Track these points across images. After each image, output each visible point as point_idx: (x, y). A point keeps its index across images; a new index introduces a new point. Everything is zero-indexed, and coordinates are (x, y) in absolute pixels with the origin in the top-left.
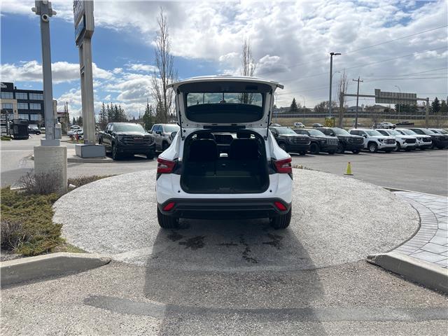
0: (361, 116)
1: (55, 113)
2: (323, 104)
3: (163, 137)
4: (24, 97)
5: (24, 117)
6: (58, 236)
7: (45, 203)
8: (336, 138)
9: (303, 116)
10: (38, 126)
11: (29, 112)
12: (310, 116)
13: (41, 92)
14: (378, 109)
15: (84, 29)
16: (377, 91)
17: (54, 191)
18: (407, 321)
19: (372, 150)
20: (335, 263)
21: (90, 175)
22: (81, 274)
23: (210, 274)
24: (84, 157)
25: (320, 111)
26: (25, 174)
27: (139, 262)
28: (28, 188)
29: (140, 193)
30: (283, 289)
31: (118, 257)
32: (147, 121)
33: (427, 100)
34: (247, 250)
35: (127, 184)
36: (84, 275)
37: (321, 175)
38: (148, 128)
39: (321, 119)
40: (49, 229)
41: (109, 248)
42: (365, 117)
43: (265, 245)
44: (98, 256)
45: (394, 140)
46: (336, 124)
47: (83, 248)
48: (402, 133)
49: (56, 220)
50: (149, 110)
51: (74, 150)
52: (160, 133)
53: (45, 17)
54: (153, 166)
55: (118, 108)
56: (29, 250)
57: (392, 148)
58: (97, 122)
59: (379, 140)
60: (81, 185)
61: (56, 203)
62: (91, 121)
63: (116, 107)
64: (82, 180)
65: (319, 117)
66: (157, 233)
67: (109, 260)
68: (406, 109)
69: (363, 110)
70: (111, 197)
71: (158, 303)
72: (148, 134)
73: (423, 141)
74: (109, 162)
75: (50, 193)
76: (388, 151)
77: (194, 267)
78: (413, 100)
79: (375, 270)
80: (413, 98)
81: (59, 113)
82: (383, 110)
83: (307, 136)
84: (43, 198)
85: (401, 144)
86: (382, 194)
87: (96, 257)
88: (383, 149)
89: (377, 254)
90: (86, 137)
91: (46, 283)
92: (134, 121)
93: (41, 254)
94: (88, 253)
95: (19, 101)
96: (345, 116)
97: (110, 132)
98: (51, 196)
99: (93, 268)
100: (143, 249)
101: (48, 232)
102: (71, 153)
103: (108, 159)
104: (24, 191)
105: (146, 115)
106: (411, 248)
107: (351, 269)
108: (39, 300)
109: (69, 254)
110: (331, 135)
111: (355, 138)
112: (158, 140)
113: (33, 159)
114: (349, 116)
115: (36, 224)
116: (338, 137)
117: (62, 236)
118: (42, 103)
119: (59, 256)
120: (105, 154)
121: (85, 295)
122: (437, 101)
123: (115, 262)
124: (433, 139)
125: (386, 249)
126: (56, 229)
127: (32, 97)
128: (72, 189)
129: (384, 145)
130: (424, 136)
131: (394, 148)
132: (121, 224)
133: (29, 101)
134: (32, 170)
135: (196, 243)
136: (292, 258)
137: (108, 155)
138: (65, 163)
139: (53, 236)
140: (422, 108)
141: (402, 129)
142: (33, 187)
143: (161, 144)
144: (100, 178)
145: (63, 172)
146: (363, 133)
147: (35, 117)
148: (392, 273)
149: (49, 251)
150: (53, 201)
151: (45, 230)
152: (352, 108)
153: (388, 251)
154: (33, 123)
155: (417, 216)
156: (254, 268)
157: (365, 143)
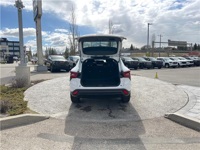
0: (162, 52)
1: (25, 51)
2: (145, 47)
3: (73, 62)
4: (11, 44)
5: (11, 53)
6: (26, 106)
7: (21, 92)
8: (150, 61)
9: (136, 52)
10: (18, 57)
11: (14, 51)
12: (139, 52)
13: (18, 42)
14: (170, 48)
15: (38, 14)
16: (169, 41)
17: (25, 86)
18: (183, 144)
19: (167, 66)
20: (150, 118)
21: (41, 79)
22: (36, 123)
23: (94, 123)
24: (38, 71)
25: (144, 50)
26: (12, 79)
27: (62, 118)
28: (13, 85)
29: (63, 87)
30: (127, 130)
31: (53, 116)
32: (66, 55)
33: (192, 44)
34: (111, 112)
35: (57, 83)
36: (37, 124)
37: (144, 78)
38: (67, 58)
39: (144, 53)
40: (22, 103)
41: (49, 112)
42: (164, 52)
43: (119, 110)
44: (44, 115)
45: (177, 62)
46: (151, 55)
47: (37, 112)
49: (25, 99)
50: (67, 50)
51: (34, 68)
52: (72, 60)
53: (20, 9)
54: (68, 75)
55: (53, 49)
56: (13, 113)
57: (176, 66)
58: (44, 55)
59: (170, 62)
60: (37, 83)
61: (25, 92)
62: (41, 55)
64: (37, 81)
65: (143, 52)
66: (70, 105)
67: (49, 117)
68: (182, 48)
69: (163, 49)
70: (50, 89)
71: (71, 136)
72: (67, 60)
73: (190, 63)
74: (49, 73)
75: (23, 87)
76: (174, 67)
77: (87, 120)
78: (185, 44)
79: (168, 121)
80: (185, 43)
81: (27, 52)
82: (172, 49)
83: (138, 61)
84: (19, 89)
85: (180, 64)
86: (171, 87)
87: (43, 116)
89: (169, 114)
90: (39, 62)
91: (21, 127)
92: (60, 55)
93: (19, 114)
94: (39, 114)
95: (9, 46)
96: (155, 52)
97: (49, 60)
98: (23, 89)
99: (42, 121)
100: (64, 112)
101: (21, 105)
102: (32, 69)
103: (49, 72)
104: (11, 86)
105: (66, 52)
106: (184, 111)
107: (158, 120)
108: (17, 135)
109: (31, 115)
110: (149, 60)
111: (159, 62)
112: (71, 63)
113: (15, 72)
114: (157, 52)
115: (16, 101)
116: (152, 61)
117: (28, 107)
118: (18, 47)
119: (26, 115)
120: (47, 70)
121: (38, 133)
122: (196, 45)
123: (51, 118)
124: (194, 62)
125: (173, 111)
126: (25, 103)
127: (15, 44)
128: (33, 85)
129: (172, 65)
130: (190, 60)
131: (177, 66)
132: (54, 101)
133: (13, 46)
134: (15, 77)
135: (88, 109)
136: (131, 115)
137: (49, 70)
138: (30, 74)
139: (24, 106)
140: (189, 48)
141: (180, 58)
142: (15, 85)
143: (72, 65)
144: (45, 80)
145: (28, 78)
146: (163, 59)
147: (16, 53)
148: (176, 122)
149: (22, 113)
150: (24, 91)
151: (20, 104)
152: (158, 48)
153: (174, 112)
154: (16, 56)
155: (187, 96)
156: (114, 120)
157: (164, 64)
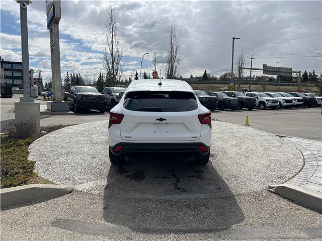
0: (253, 84)
1: (32, 79)
2: (226, 75)
3: (111, 97)
4: (9, 66)
5: (10, 81)
6: (32, 171)
7: (23, 145)
8: (236, 98)
9: (212, 83)
10: (19, 88)
11: (13, 78)
12: (216, 83)
13: (20, 63)
14: (265, 79)
15: (53, 17)
16: (265, 66)
17: (29, 136)
18: (305, 239)
19: (262, 107)
20: (244, 191)
21: (58, 124)
22: (50, 201)
23: (150, 200)
24: (54, 111)
25: (224, 80)
26: (8, 123)
27: (95, 192)
28: (10, 134)
29: (95, 138)
30: (207, 213)
31: (79, 188)
32: (100, 85)
33: (300, 72)
34: (178, 181)
35: (85, 131)
36: (51, 203)
37: (229, 125)
38: (100, 90)
39: (226, 85)
40: (25, 165)
41: (72, 180)
42: (256, 84)
43: (192, 178)
44: (63, 187)
45: (277, 100)
46: (236, 89)
47: (51, 180)
48: (282, 95)
49: (30, 158)
50: (101, 77)
51: (46, 106)
52: (109, 94)
53: (24, 5)
54: (105, 119)
55: (79, 75)
56: (8, 182)
57: (276, 107)
58: (63, 85)
59: (267, 100)
60: (51, 131)
61: (31, 145)
62: (58, 84)
63: (77, 75)
64: (52, 128)
65: (223, 84)
66: (108, 168)
67: (72, 189)
68: (284, 78)
69: (254, 79)
70: (74, 140)
71: (110, 225)
72: (101, 94)
73: (298, 101)
74: (71, 114)
75: (26, 138)
76: (272, 108)
77: (137, 195)
78: (289, 73)
79: (276, 197)
80: (290, 71)
81: (34, 79)
82: (268, 79)
83: (216, 97)
84: (21, 141)
85: (282, 104)
86: (274, 140)
87: (61, 188)
88: (269, 107)
89: (276, 185)
90: (54, 96)
91: (22, 208)
92: (90, 85)
93: (19, 185)
94: (55, 184)
95: (6, 70)
96: (242, 84)
97: (72, 93)
98: (27, 140)
99: (59, 196)
100: (98, 181)
101: (24, 168)
102: (44, 107)
103: (71, 112)
104: (7, 136)
105: (99, 81)
106: (300, 180)
107: (257, 196)
108: (16, 222)
109: (40, 186)
110: (233, 97)
111: (250, 99)
112: (108, 99)
113: (14, 112)
114: (244, 84)
115: (15, 162)
116: (238, 98)
117: (35, 171)
118: (21, 71)
119: (33, 187)
120: (68, 109)
121: (52, 219)
122: (306, 73)
123: (76, 191)
124: (304, 100)
125: (281, 180)
126: (30, 166)
127: (15, 67)
128: (44, 134)
129: (270, 104)
130: (298, 98)
131: (278, 106)
132: (81, 161)
133: (12, 70)
134: (13, 120)
135: (139, 176)
136: (211, 188)
137: (71, 109)
138: (38, 115)
139: (28, 171)
140: (296, 78)
141: (282, 93)
142: (13, 133)
143: (110, 101)
144: (65, 126)
145: (37, 122)
146: (255, 95)
147: (17, 82)
148: (289, 200)
149: (25, 183)
150: (29, 144)
151: (22, 166)
152: (247, 78)
153: (283, 183)
154: (16, 86)
155: (301, 156)
156: (184, 196)
157: (257, 103)
